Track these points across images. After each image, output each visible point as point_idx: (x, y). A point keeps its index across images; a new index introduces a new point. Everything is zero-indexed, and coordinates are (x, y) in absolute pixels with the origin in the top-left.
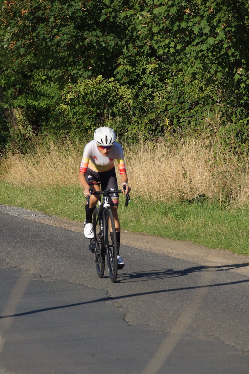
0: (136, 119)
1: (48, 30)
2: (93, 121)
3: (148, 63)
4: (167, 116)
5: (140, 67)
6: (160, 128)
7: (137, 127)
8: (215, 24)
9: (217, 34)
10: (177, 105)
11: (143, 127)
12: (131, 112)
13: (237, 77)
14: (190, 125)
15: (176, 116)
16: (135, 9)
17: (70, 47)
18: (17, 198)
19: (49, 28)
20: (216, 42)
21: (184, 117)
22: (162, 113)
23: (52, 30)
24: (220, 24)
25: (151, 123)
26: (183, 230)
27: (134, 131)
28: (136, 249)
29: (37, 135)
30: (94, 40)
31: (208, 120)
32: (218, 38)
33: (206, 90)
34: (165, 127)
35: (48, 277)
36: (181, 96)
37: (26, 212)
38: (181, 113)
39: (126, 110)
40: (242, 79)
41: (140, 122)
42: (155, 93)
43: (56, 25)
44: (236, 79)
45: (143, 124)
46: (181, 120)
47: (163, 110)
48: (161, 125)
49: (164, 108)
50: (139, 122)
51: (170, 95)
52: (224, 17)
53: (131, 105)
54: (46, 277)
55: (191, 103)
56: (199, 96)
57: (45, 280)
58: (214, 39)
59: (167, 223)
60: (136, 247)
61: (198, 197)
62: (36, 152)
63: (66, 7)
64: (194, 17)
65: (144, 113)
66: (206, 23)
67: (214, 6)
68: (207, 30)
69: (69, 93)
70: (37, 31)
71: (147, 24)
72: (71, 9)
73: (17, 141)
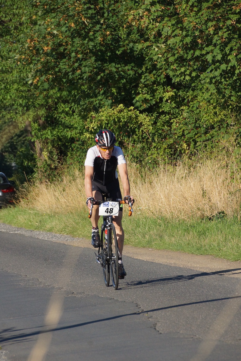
0: (155, 145)
1: (70, 64)
3: (165, 91)
4: (185, 140)
5: (158, 95)
6: (178, 152)
7: (156, 152)
8: (228, 52)
9: (230, 61)
10: (194, 130)
11: (162, 152)
12: (150, 139)
14: (206, 148)
15: (193, 140)
16: (151, 41)
17: (91, 79)
18: (46, 224)
19: (71, 62)
20: (229, 68)
21: (200, 141)
22: (179, 138)
23: (74, 64)
24: (232, 52)
25: (170, 148)
26: (205, 246)
27: (154, 156)
29: (62, 164)
30: (114, 70)
31: (224, 142)
32: (230, 65)
33: (220, 114)
34: (183, 152)
35: (80, 293)
36: (197, 121)
37: (55, 236)
38: (197, 137)
39: (145, 136)
42: (172, 120)
43: (79, 59)
45: (162, 149)
46: (198, 144)
47: (180, 135)
48: (179, 150)
49: (181, 133)
50: (157, 147)
51: (186, 121)
52: (235, 46)
53: (150, 132)
55: (207, 127)
56: (214, 120)
57: (77, 296)
58: (227, 66)
59: (189, 240)
60: (161, 263)
61: (218, 214)
62: (62, 181)
63: (86, 42)
64: (207, 46)
65: (162, 139)
66: (219, 52)
67: (226, 35)
68: (219, 57)
69: (92, 123)
70: (59, 66)
71: (163, 55)
72: (91, 43)
73: (43, 171)
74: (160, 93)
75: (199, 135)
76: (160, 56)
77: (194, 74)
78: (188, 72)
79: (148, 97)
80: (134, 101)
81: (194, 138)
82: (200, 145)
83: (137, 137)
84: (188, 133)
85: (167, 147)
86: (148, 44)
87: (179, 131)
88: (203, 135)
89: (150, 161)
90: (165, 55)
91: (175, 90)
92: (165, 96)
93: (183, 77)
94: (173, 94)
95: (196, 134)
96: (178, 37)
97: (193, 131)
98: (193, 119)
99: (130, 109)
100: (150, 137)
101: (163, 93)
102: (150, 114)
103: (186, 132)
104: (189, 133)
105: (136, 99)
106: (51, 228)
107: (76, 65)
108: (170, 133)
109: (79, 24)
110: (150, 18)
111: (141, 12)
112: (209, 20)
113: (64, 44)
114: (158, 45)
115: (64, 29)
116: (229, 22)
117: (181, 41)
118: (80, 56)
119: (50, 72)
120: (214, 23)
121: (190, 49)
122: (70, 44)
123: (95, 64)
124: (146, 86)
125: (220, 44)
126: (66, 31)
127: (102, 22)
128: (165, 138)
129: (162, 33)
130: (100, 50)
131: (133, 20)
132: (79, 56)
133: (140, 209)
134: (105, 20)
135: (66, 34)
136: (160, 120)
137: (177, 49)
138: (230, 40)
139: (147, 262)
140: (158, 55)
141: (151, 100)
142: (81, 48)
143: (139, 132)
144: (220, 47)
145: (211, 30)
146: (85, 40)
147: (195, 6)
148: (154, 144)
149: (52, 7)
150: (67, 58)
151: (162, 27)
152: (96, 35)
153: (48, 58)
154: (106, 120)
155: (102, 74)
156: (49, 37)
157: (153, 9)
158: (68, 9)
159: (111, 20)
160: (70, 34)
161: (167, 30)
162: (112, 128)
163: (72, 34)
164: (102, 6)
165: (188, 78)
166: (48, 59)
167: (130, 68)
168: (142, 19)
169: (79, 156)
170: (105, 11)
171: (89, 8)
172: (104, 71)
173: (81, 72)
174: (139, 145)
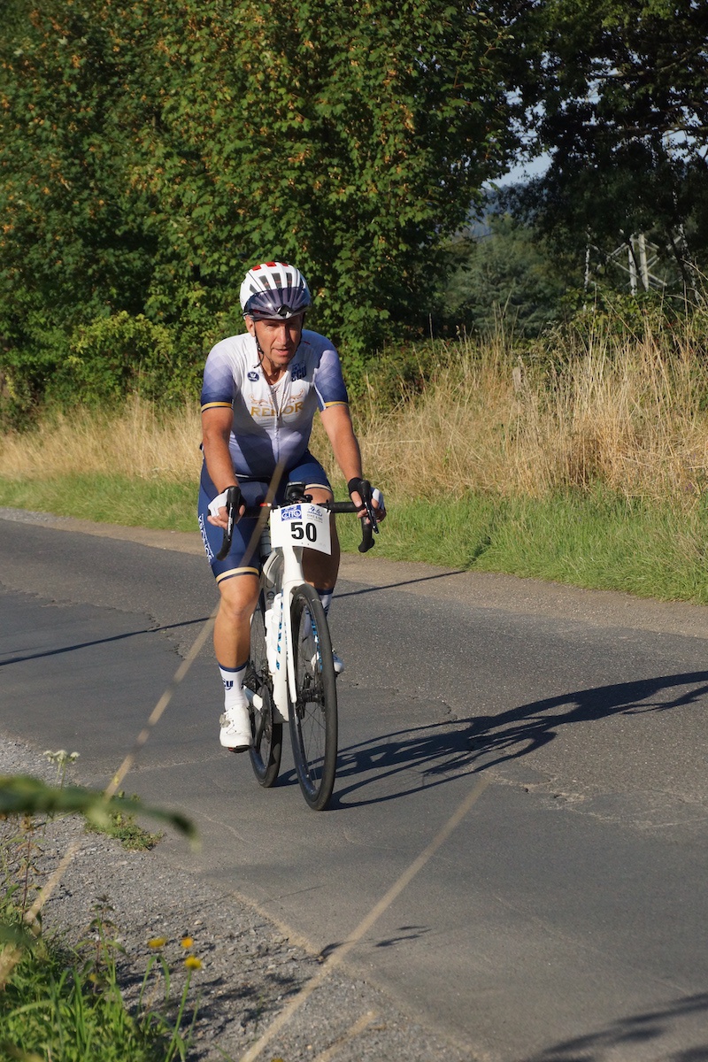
1: (44, 252)
2: (117, 379)
3: (190, 290)
5: (180, 296)
7: (180, 383)
8: (283, 227)
9: (287, 241)
12: (171, 362)
13: (318, 301)
16: (166, 212)
17: (79, 273)
18: (14, 497)
19: (46, 249)
20: (286, 252)
23: (50, 252)
24: (290, 228)
27: (178, 389)
28: (188, 554)
29: (38, 404)
30: (112, 260)
32: (288, 247)
35: (64, 602)
37: (28, 515)
39: (163, 359)
40: (326, 303)
41: (184, 376)
43: (56, 244)
44: (318, 304)
52: (294, 218)
53: (170, 352)
54: (60, 601)
57: (59, 606)
58: (281, 248)
60: (189, 552)
62: (38, 429)
63: (68, 216)
64: (252, 219)
65: (189, 362)
66: (270, 227)
67: (279, 202)
68: (271, 236)
69: (80, 339)
70: (29, 255)
71: (185, 234)
72: (77, 220)
73: (9, 415)
74: (183, 292)
76: (181, 235)
77: (233, 263)
78: (224, 260)
79: (166, 300)
80: (145, 307)
83: (151, 360)
86: (162, 216)
89: (171, 397)
90: (189, 234)
91: (206, 288)
92: (191, 298)
93: (217, 267)
94: (205, 294)
96: (207, 206)
99: (137, 318)
101: (187, 292)
102: (169, 326)
105: (147, 303)
106: (22, 502)
107: (55, 253)
109: (57, 188)
110: (164, 178)
111: (149, 169)
112: (253, 179)
113: (34, 220)
114: (178, 218)
115: (33, 197)
116: (284, 183)
117: (213, 212)
118: (60, 238)
119: (14, 264)
120: (261, 184)
121: (226, 224)
122: (44, 221)
123: (83, 251)
124: (162, 282)
125: (271, 215)
126: (37, 200)
127: (92, 185)
128: (193, 360)
129: (183, 200)
130: (91, 230)
131: (138, 182)
132: (57, 238)
133: (156, 471)
134: (96, 181)
135: (37, 205)
136: (184, 333)
137: (207, 225)
138: (286, 209)
139: (166, 552)
140: (177, 233)
141: (171, 304)
142: (60, 225)
143: (153, 354)
144: (272, 220)
145: (257, 195)
146: (67, 213)
147: (233, 159)
148: (177, 371)
149: (15, 164)
150: (40, 242)
151: (182, 191)
152: (83, 206)
153: (11, 242)
154: (102, 336)
155: (95, 267)
156: (10, 210)
157: (169, 164)
158: (38, 166)
159: (106, 183)
160: (43, 205)
161: (191, 195)
162: (111, 347)
163: (46, 204)
164: (92, 161)
165: (224, 268)
166: (11, 245)
167: (137, 256)
168: (152, 179)
169: (64, 391)
170: (96, 167)
171: (73, 164)
172: (97, 262)
173: (63, 264)
174: (154, 373)
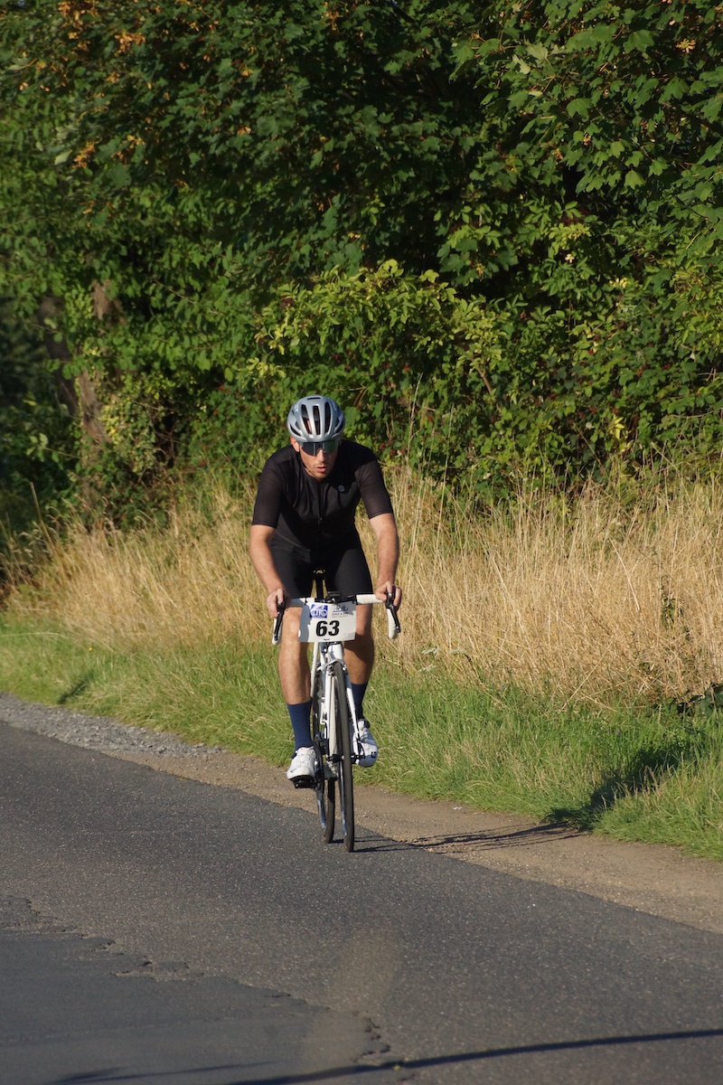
0: (509, 416)
1: (212, 103)
3: (554, 220)
5: (530, 233)
6: (592, 447)
7: (511, 444)
10: (653, 368)
11: (534, 444)
12: (493, 391)
14: (694, 440)
15: (648, 408)
18: (92, 685)
19: (218, 96)
21: (675, 413)
22: (598, 397)
23: (226, 103)
25: (562, 432)
27: (503, 458)
34: (608, 447)
36: (667, 338)
38: (666, 397)
39: (474, 383)
41: (522, 427)
42: (575, 328)
45: (532, 435)
46: (666, 422)
47: (602, 385)
49: (606, 379)
50: (517, 426)
51: (627, 333)
53: (492, 367)
55: (702, 362)
63: (276, 21)
65: (535, 394)
70: (175, 108)
71: (547, 90)
72: (295, 31)
73: (101, 484)
74: (537, 225)
75: (670, 388)
76: (537, 93)
77: (657, 168)
78: (635, 159)
79: (493, 237)
80: (442, 253)
81: (652, 400)
82: (674, 425)
83: (445, 382)
84: (631, 378)
85: (550, 428)
86: (495, 45)
87: (599, 369)
88: (685, 392)
89: (487, 476)
90: (557, 91)
91: (593, 218)
92: (554, 240)
93: (617, 176)
94: (586, 230)
95: (661, 385)
96: (605, 29)
97: (650, 373)
98: (655, 327)
99: (423, 278)
100: (493, 387)
101: (548, 226)
103: (625, 375)
104: (636, 379)
105: (448, 243)
106: (108, 700)
108: (564, 375)
113: (193, 25)
117: (618, 41)
118: (250, 74)
119: (139, 126)
121: (647, 72)
122: (218, 28)
123: (305, 107)
128: (547, 392)
129: (548, 10)
132: (246, 73)
136: (531, 325)
137: (600, 74)
140: (528, 89)
141: (503, 249)
142: (255, 44)
143: (452, 367)
146: (272, 15)
148: (505, 414)
150: (203, 79)
153: (135, 73)
154: (336, 315)
155: (329, 146)
162: (353, 346)
165: (633, 180)
166: (132, 81)
167: (431, 127)
172: (336, 134)
173: (253, 134)
174: (451, 415)
